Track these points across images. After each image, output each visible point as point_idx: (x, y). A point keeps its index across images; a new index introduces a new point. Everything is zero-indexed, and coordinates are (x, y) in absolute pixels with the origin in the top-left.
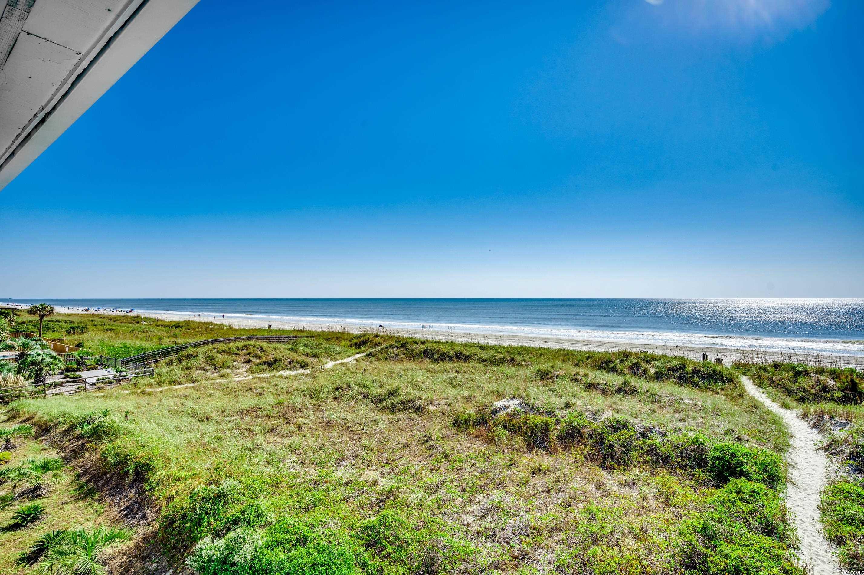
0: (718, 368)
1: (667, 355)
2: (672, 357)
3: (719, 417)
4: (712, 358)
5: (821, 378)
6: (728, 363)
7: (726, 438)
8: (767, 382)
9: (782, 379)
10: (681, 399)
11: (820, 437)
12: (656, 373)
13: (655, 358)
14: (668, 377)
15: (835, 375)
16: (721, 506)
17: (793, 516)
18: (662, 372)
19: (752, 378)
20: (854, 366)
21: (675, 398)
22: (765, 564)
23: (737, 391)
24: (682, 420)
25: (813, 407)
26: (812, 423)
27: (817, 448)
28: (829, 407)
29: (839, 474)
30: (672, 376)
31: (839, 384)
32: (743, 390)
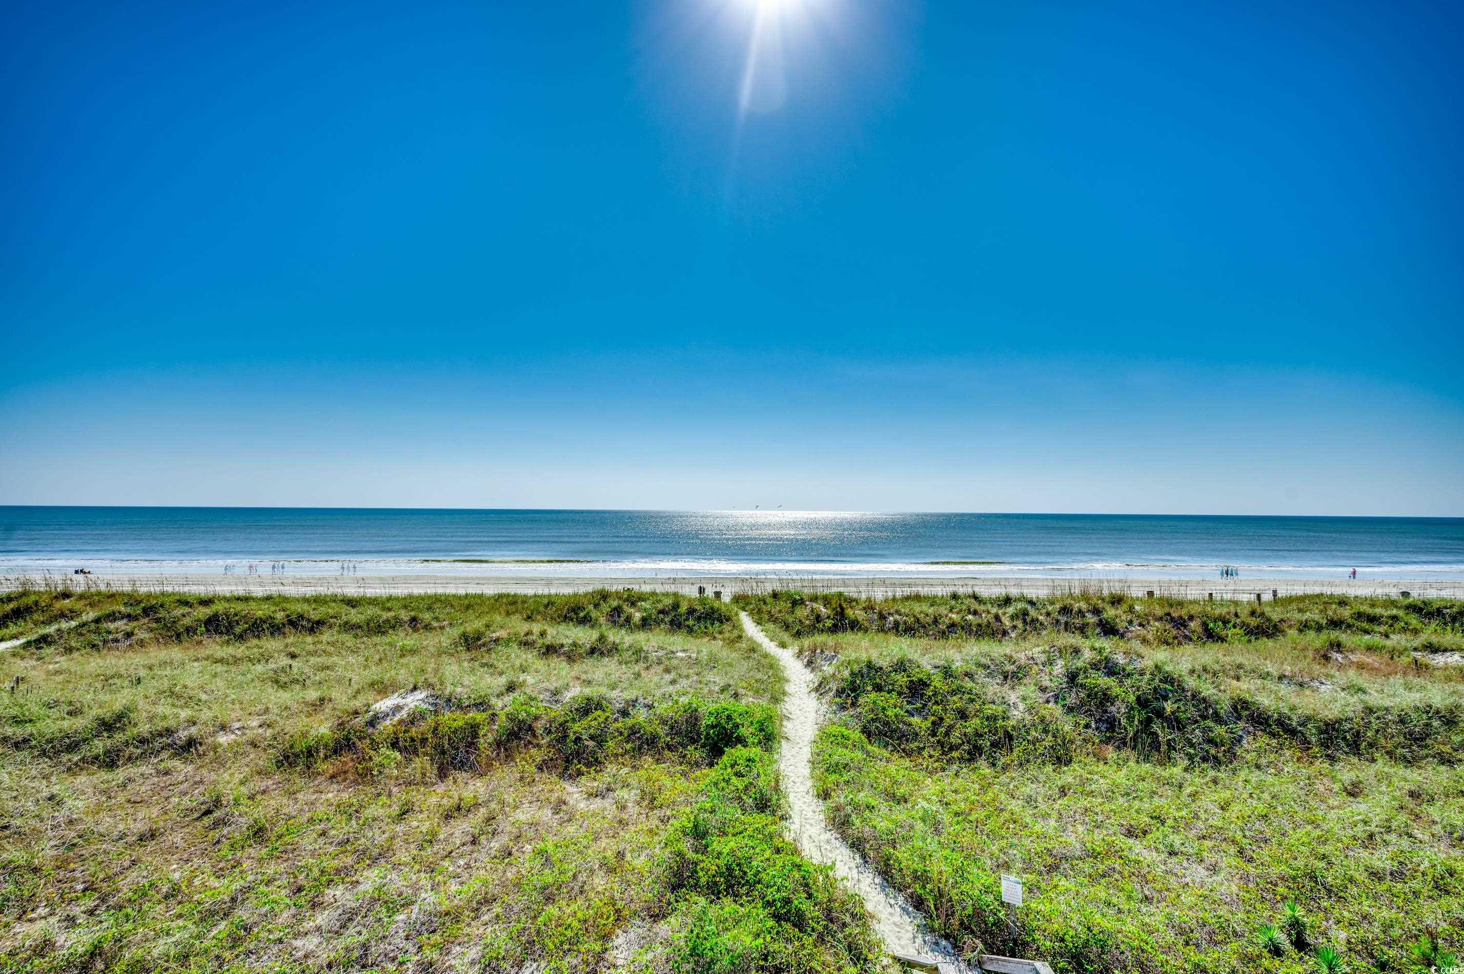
0: (716, 605)
1: (657, 591)
2: (663, 595)
3: (715, 670)
4: (710, 592)
5: (815, 605)
6: (726, 598)
7: (722, 697)
8: (767, 617)
9: (780, 611)
10: (673, 652)
11: (812, 675)
12: (644, 620)
13: (641, 598)
14: (658, 623)
15: (826, 600)
16: (714, 789)
17: (786, 779)
18: (650, 616)
19: (751, 613)
20: (841, 589)
21: (664, 652)
22: (757, 850)
23: (736, 633)
24: (673, 682)
25: (807, 642)
26: (806, 660)
27: (809, 690)
28: (820, 639)
29: (828, 715)
30: (662, 620)
31: (829, 612)
32: (742, 630)
